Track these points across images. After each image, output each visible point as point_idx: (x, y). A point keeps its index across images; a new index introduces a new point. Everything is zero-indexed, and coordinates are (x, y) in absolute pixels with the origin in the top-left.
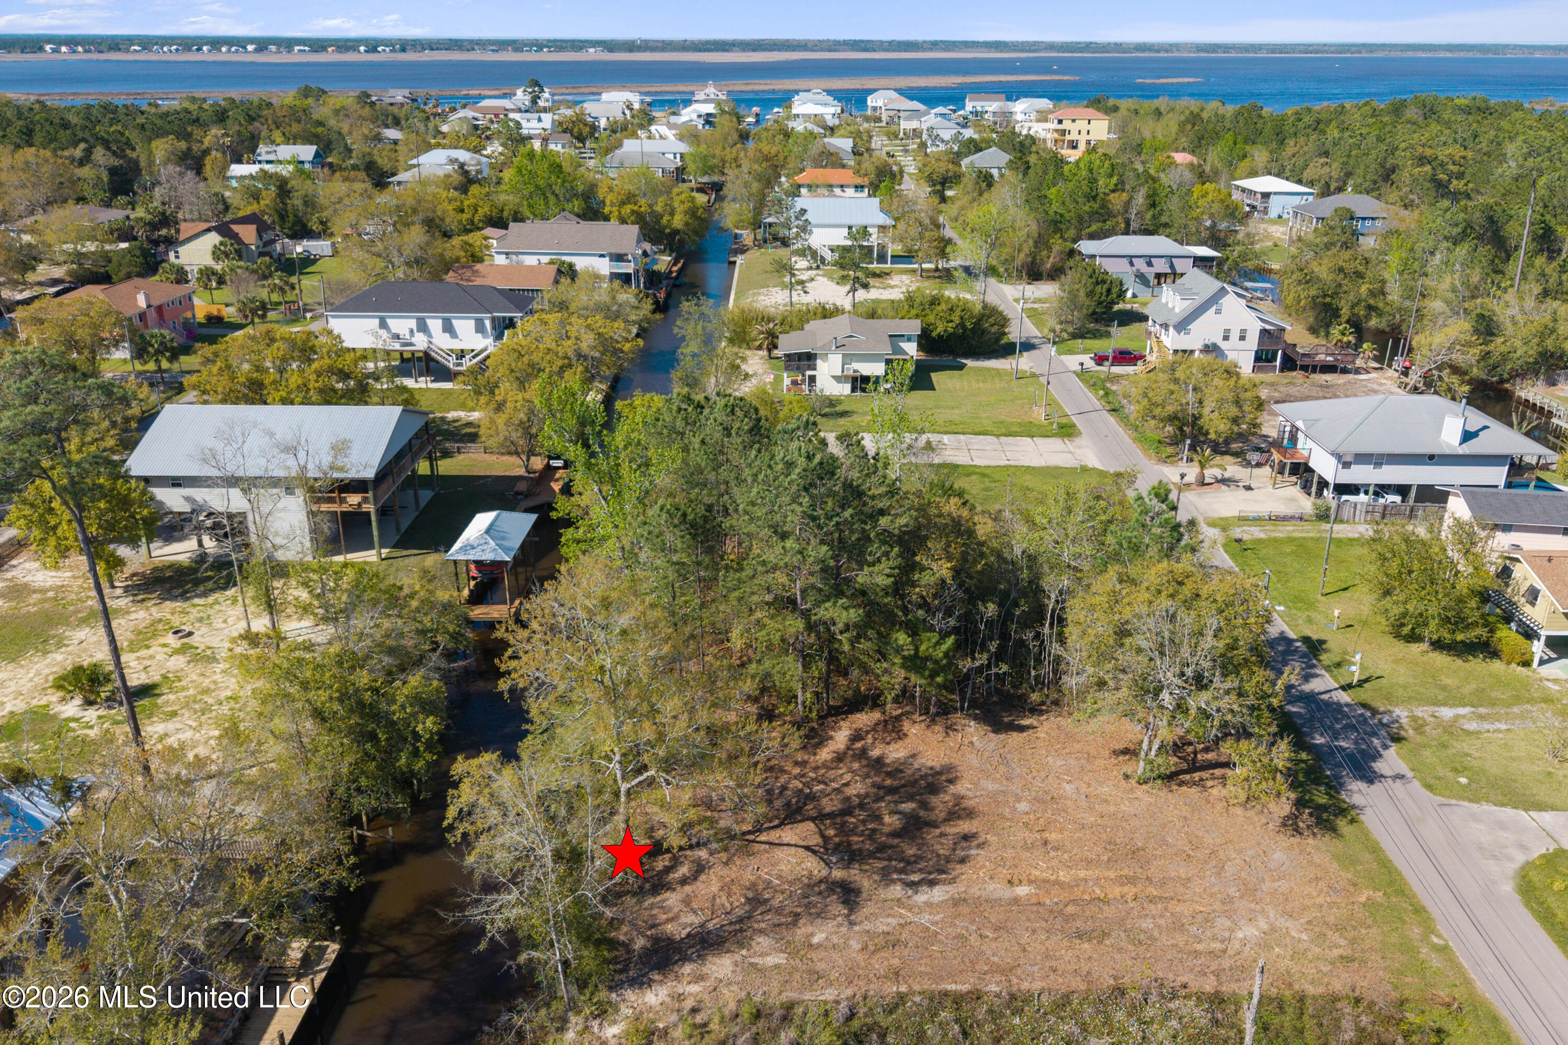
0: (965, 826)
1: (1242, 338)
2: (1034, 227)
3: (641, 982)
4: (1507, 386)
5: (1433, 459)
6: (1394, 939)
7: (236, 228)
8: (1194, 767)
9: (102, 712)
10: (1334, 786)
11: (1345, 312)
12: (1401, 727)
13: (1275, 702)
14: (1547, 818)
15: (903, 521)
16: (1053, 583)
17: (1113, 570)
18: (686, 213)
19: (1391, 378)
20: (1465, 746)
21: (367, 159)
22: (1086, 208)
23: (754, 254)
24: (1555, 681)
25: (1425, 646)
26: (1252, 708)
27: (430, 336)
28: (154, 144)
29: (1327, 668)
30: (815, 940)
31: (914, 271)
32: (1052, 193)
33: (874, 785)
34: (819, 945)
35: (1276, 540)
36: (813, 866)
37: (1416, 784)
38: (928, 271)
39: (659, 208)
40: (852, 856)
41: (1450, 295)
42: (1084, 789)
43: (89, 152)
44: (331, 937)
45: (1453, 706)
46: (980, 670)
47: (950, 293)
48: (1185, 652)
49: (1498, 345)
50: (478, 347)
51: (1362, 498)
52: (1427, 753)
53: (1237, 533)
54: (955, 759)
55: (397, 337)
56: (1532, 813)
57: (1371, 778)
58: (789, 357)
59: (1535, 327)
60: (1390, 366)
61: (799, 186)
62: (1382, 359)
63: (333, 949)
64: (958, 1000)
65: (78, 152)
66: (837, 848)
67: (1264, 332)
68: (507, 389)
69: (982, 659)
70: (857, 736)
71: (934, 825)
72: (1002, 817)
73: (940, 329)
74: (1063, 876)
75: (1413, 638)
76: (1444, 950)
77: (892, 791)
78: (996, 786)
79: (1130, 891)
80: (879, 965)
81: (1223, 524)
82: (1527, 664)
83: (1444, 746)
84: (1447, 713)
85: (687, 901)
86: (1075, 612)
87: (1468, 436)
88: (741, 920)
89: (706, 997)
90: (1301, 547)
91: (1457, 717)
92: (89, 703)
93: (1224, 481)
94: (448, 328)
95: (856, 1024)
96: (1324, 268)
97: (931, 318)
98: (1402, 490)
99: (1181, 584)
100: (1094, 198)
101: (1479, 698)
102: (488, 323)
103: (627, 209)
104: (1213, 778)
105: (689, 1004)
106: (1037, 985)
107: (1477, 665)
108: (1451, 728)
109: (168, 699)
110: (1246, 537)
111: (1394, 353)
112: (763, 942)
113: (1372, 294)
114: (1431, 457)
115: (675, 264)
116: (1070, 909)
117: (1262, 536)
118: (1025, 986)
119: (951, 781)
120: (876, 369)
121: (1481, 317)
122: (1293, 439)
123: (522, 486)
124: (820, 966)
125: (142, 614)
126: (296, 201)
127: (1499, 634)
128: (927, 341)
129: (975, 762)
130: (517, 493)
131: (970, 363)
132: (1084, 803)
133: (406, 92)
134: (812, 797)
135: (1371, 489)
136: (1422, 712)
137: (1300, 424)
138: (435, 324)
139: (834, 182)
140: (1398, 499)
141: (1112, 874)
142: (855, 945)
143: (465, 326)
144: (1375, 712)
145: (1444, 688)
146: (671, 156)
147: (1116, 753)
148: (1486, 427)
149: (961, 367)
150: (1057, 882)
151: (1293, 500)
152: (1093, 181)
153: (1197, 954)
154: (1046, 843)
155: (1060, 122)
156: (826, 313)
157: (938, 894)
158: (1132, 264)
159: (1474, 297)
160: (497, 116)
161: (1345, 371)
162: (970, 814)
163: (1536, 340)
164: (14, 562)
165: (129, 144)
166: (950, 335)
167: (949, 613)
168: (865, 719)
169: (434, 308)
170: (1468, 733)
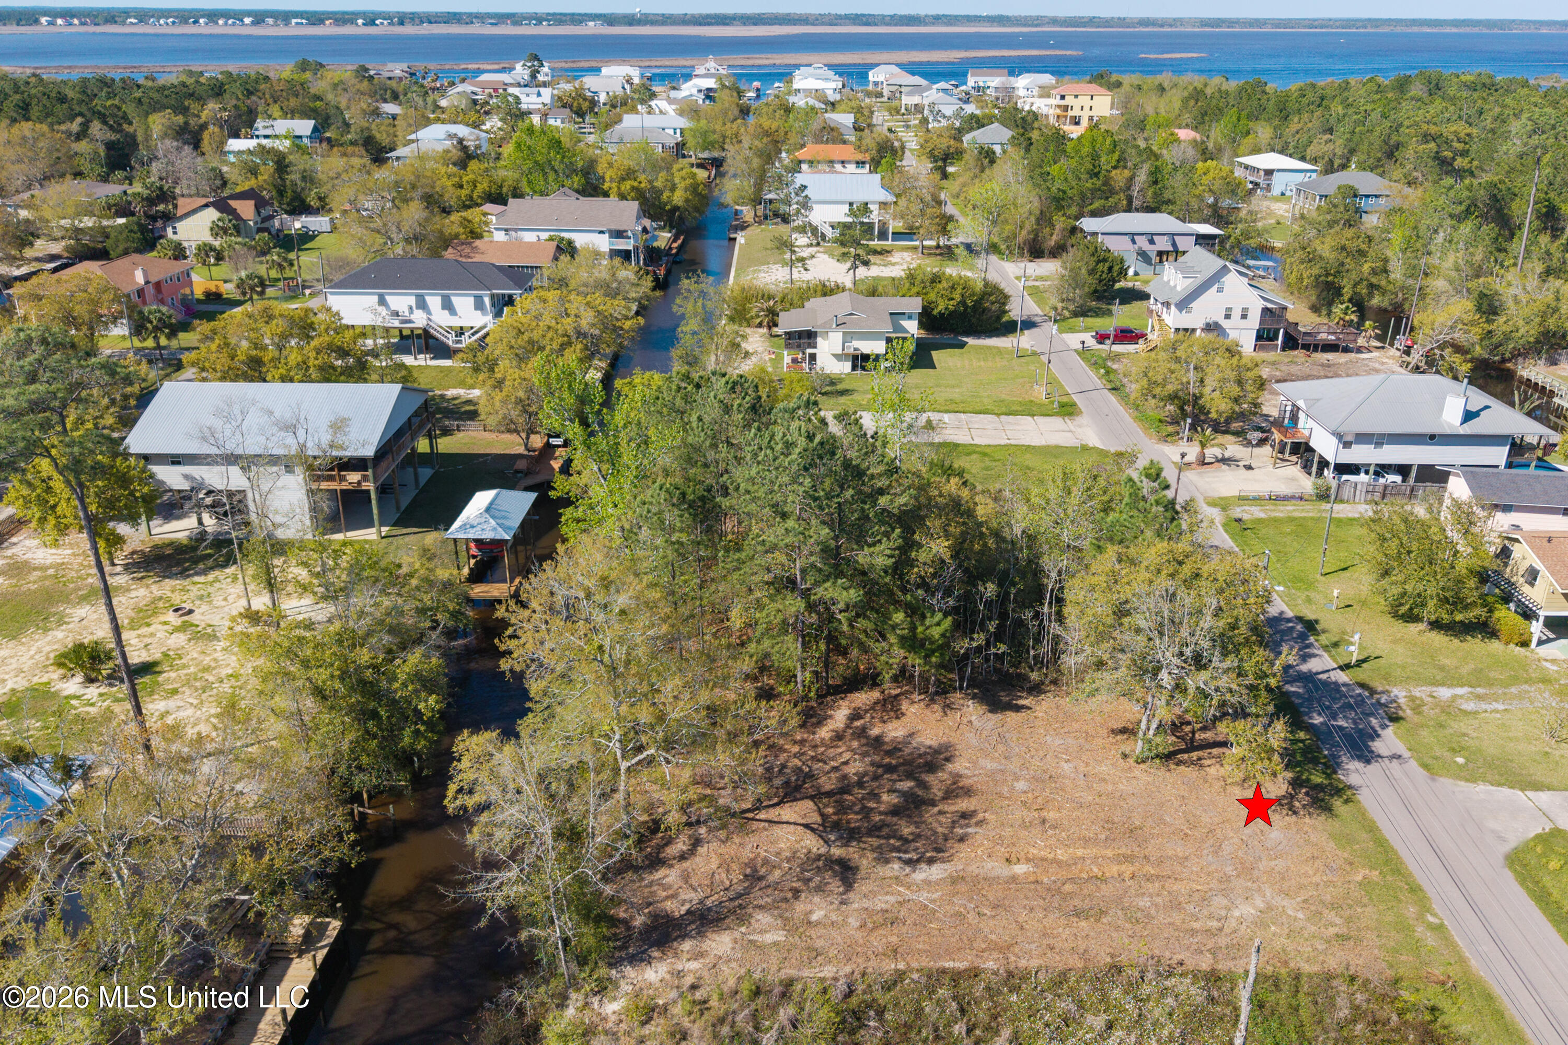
0: (963, 805)
1: (1244, 317)
2: (1036, 204)
3: (639, 959)
4: (1508, 365)
5: (1432, 439)
6: (1389, 917)
7: (234, 203)
8: (1192, 746)
9: (103, 690)
10: (1331, 767)
11: (1347, 292)
12: (1399, 707)
13: (1273, 682)
14: (1543, 797)
15: (903, 500)
16: (1052, 563)
17: (1111, 551)
18: (686, 190)
19: (1393, 357)
20: (1462, 726)
21: (366, 134)
22: (1089, 185)
23: (754, 230)
24: (1553, 661)
25: (1422, 626)
26: (1252, 688)
27: (429, 313)
28: (151, 118)
29: (1326, 648)
30: (814, 918)
31: (915, 248)
32: (1054, 170)
33: (873, 764)
34: (818, 923)
35: (1276, 520)
36: (812, 843)
37: (1413, 763)
38: (929, 248)
39: (658, 184)
40: (850, 835)
41: (1454, 274)
42: (1082, 768)
43: (85, 126)
44: (333, 913)
45: (1451, 686)
46: (979, 649)
47: (951, 270)
48: (1185, 632)
49: (1500, 324)
50: (477, 324)
51: (1363, 478)
52: (1424, 733)
53: (1237, 512)
54: (954, 738)
55: (396, 314)
56: (1528, 793)
57: (1367, 756)
58: (789, 335)
59: (1538, 306)
60: (1392, 345)
61: (800, 162)
62: (1384, 337)
63: (335, 925)
64: (956, 977)
65: (75, 126)
66: (836, 826)
67: (1266, 310)
68: (505, 367)
69: (980, 639)
70: (855, 715)
71: (933, 803)
72: (1000, 795)
73: (941, 307)
74: (1061, 854)
75: (1411, 617)
76: (1439, 928)
77: (890, 769)
78: (995, 765)
79: (1127, 869)
80: (878, 942)
81: (1223, 504)
82: (1525, 644)
83: (1441, 726)
84: (1444, 693)
85: (686, 877)
86: (1074, 592)
87: (1469, 416)
88: (739, 896)
89: (706, 974)
90: (1301, 527)
91: (1455, 697)
92: (90, 680)
93: (1224, 460)
94: (448, 305)
95: (854, 1001)
96: (1327, 247)
97: (932, 296)
98: (1403, 470)
99: (1180, 563)
100: (1097, 175)
101: (1477, 679)
102: (487, 300)
103: (627, 185)
104: (1211, 756)
105: (689, 980)
106: (1034, 963)
107: (1475, 645)
108: (1449, 709)
109: (169, 677)
110: (1246, 517)
111: (1396, 331)
112: (762, 919)
113: (1374, 272)
114: (1432, 437)
115: (675, 241)
116: (1068, 887)
117: (1262, 515)
118: (1023, 963)
119: (948, 760)
120: (877, 347)
121: (1482, 296)
122: (1294, 418)
123: (521, 465)
124: (819, 943)
125: (142, 592)
126: (294, 177)
127: (1497, 614)
128: (927, 319)
129: (974, 741)
130: (517, 472)
131: (971, 341)
132: (1082, 782)
133: (404, 66)
134: (810, 776)
135: (1372, 470)
136: (1418, 692)
137: (1301, 403)
138: (434, 302)
139: (835, 158)
140: (1398, 479)
141: (1109, 853)
142: (854, 922)
143: (464, 302)
144: (1373, 692)
145: (1442, 668)
146: (671, 132)
147: (1114, 732)
148: (1487, 407)
149: (962, 345)
150: (1055, 861)
151: (1293, 479)
152: (1095, 157)
153: (1193, 932)
154: (1044, 821)
155: (1063, 97)
156: (827, 290)
157: (936, 872)
158: (1134, 242)
159: (1478, 276)
160: (496, 90)
161: (1346, 350)
162: (968, 792)
163: (1538, 320)
164: (14, 540)
165: (125, 117)
166: (952, 314)
167: (948, 592)
168: (864, 698)
169: (433, 285)
170: (1466, 713)
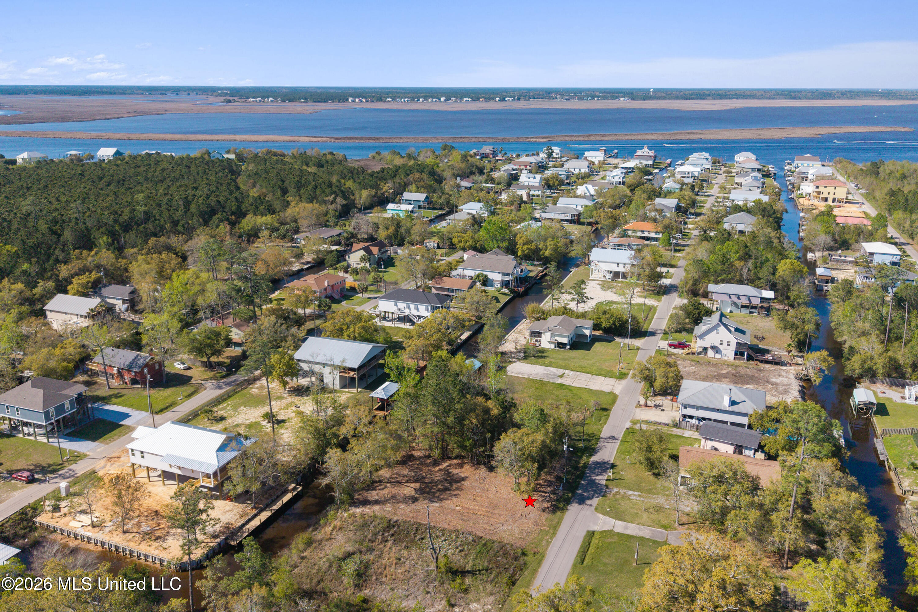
0: (457, 492)
1: (728, 345)
5: (718, 410)
6: (539, 537)
7: (372, 248)
9: (270, 425)
10: (568, 504)
12: (610, 494)
14: (620, 523)
18: (551, 250)
19: (798, 370)
20: (623, 502)
23: (581, 269)
25: (651, 473)
27: (410, 310)
29: (609, 474)
30: (400, 507)
33: (443, 478)
34: (400, 509)
35: (647, 431)
36: (412, 493)
37: (593, 508)
39: (540, 247)
40: (423, 493)
43: (335, 199)
44: (300, 485)
45: (635, 491)
50: (426, 315)
52: (608, 501)
54: (471, 476)
55: (400, 309)
56: (617, 521)
57: (582, 504)
61: (627, 230)
63: (300, 488)
64: (421, 524)
65: (331, 198)
66: (421, 490)
67: (738, 344)
70: (449, 466)
71: (450, 490)
72: (469, 492)
74: (472, 507)
76: (549, 542)
77: (447, 480)
78: (475, 485)
79: (485, 514)
81: (638, 422)
83: (616, 501)
84: (631, 493)
85: (377, 494)
87: (734, 404)
88: (387, 500)
89: (369, 512)
92: (269, 422)
93: (656, 406)
94: (417, 308)
95: (395, 524)
102: (430, 308)
105: (364, 513)
106: (442, 526)
108: (626, 497)
110: (637, 428)
112: (389, 505)
115: (542, 272)
116: (466, 514)
117: (645, 428)
118: (439, 525)
119: (464, 481)
120: (565, 341)
124: (397, 512)
125: (289, 399)
126: (403, 230)
129: (476, 478)
131: (618, 339)
132: (494, 493)
133: (491, 148)
134: (425, 478)
135: (697, 418)
136: (622, 491)
138: (412, 306)
139: (645, 229)
141: (484, 510)
142: (409, 510)
143: (422, 307)
144: (608, 488)
148: (744, 401)
149: (612, 341)
150: (468, 508)
153: (486, 529)
154: (475, 499)
155: (817, 187)
157: (435, 505)
158: (730, 298)
160: (526, 166)
161: (778, 364)
162: (461, 490)
166: (609, 328)
168: (454, 461)
169: (413, 301)
170: (629, 499)
